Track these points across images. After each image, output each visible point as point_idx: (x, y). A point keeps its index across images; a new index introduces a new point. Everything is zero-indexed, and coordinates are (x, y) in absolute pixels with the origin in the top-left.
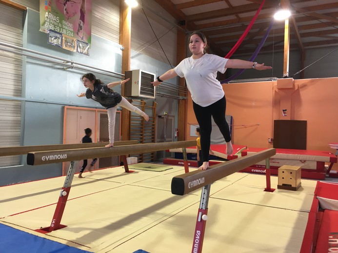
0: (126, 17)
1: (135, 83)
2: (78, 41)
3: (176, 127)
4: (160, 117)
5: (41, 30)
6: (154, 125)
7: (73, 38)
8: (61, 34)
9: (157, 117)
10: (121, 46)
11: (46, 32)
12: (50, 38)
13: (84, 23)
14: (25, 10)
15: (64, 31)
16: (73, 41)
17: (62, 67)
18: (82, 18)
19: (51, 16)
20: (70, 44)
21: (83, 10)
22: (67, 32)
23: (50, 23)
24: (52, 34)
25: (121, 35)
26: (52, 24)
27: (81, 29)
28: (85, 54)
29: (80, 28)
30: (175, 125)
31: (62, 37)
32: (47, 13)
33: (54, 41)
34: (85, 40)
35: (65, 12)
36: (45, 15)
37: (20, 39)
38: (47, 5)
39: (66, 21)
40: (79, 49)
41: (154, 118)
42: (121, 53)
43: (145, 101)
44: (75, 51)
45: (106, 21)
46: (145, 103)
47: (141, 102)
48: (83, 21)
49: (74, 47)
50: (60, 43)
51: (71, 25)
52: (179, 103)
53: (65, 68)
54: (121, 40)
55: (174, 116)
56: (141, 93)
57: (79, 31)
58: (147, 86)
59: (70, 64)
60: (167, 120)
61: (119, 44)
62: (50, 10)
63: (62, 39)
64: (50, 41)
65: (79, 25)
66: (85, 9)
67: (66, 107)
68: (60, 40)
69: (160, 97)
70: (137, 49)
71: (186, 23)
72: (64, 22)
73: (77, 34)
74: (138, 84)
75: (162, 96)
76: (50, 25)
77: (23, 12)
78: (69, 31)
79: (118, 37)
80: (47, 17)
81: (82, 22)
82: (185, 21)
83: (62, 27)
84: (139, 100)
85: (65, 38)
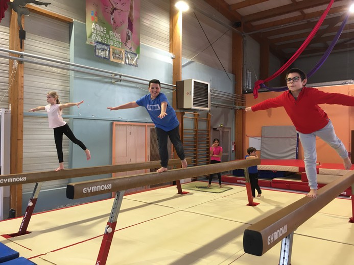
0: (176, 23)
1: (188, 94)
2: (126, 51)
3: (233, 140)
4: (215, 129)
5: (87, 43)
6: (208, 139)
7: (121, 49)
8: (108, 45)
9: (212, 130)
10: (171, 55)
11: (93, 45)
12: (97, 51)
13: (132, 31)
14: (71, 23)
15: (112, 42)
16: (121, 52)
17: (110, 81)
18: (130, 27)
19: (98, 27)
20: (117, 56)
21: (131, 18)
22: (114, 43)
23: (97, 34)
24: (99, 46)
25: (171, 42)
26: (99, 36)
27: (129, 39)
28: (133, 65)
29: (128, 37)
30: (232, 137)
31: (110, 49)
32: (94, 24)
33: (102, 54)
34: (133, 50)
35: (112, 21)
36: (91, 26)
37: (67, 53)
38: (94, 16)
39: (114, 32)
40: (127, 60)
41: (208, 131)
42: (171, 62)
43: (198, 113)
44: (123, 62)
45: (155, 28)
46: (198, 115)
47: (194, 114)
48: (131, 30)
49: (122, 58)
50: (107, 55)
51: (118, 35)
52: (235, 113)
53: (113, 81)
54: (172, 48)
55: (230, 128)
56: (194, 104)
57: (127, 41)
58: (201, 96)
59: (118, 77)
60: (223, 132)
61: (170, 52)
62: (96, 20)
63: (109, 51)
64: (97, 54)
65: (127, 34)
66: (133, 17)
67: (115, 123)
68: (107, 52)
69: (215, 108)
70: (189, 57)
71: (242, 24)
72: (111, 33)
73: (125, 44)
74: (191, 94)
75: (217, 106)
76: (97, 36)
77: (70, 24)
78: (116, 41)
79: (168, 45)
80: (94, 29)
81: (130, 32)
82: (241, 22)
83: (109, 38)
84: (192, 112)
85: (113, 49)
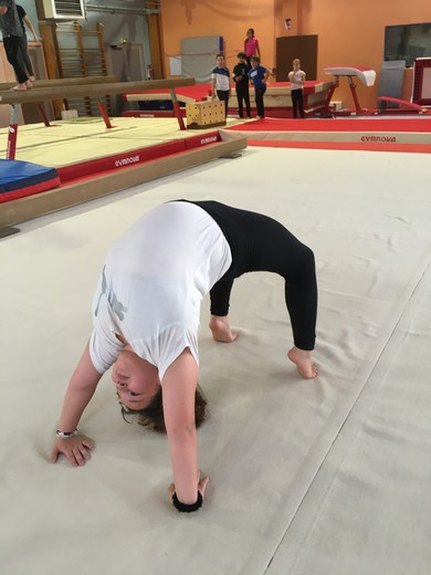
3: (148, 63)
4: (114, 47)
6: (103, 61)
9: (109, 49)
30: (146, 57)
41: (102, 50)
46: (80, 27)
52: (147, 21)
55: (141, 45)
56: (58, 12)
60: (129, 51)
69: (110, 14)
